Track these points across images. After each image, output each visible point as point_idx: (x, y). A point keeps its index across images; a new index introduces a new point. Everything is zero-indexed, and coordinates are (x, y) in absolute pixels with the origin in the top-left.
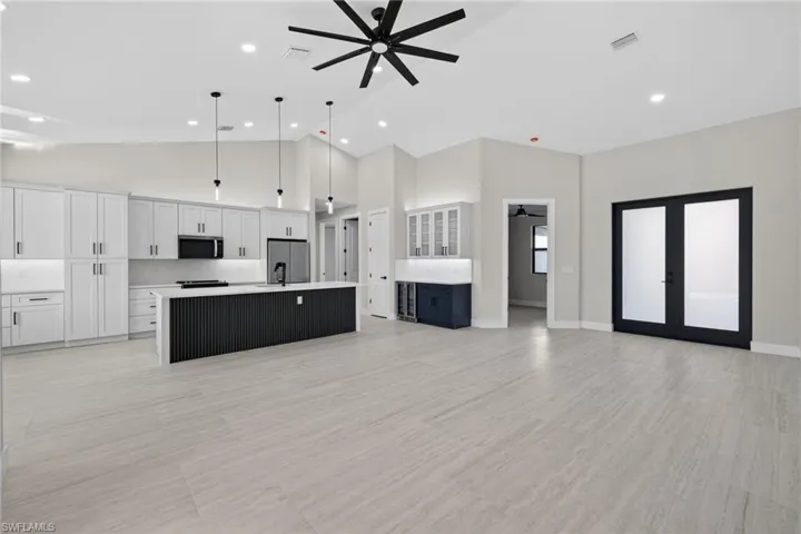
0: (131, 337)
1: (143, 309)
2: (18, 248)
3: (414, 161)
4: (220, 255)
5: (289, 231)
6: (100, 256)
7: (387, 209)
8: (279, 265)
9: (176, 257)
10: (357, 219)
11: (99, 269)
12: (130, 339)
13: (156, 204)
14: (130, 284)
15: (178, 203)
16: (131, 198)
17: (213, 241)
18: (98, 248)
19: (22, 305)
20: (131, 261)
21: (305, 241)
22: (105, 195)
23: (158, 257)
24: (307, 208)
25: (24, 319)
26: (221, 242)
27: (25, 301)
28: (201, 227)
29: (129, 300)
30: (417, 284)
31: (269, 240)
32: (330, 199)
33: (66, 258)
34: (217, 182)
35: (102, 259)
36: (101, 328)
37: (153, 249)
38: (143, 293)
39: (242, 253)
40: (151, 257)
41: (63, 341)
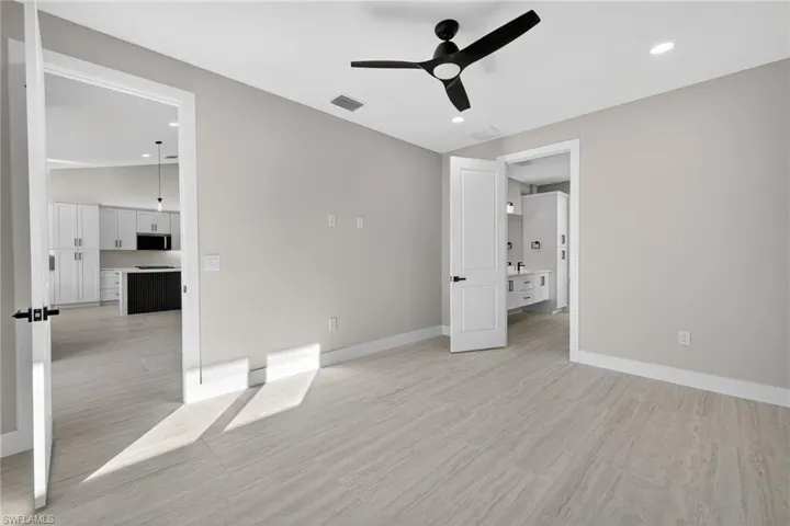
0: (102, 303)
1: (110, 283)
4: (169, 248)
6: (80, 248)
9: (135, 249)
11: (78, 256)
12: (101, 305)
13: (120, 211)
14: (101, 267)
15: (137, 209)
16: (101, 206)
17: (163, 238)
18: (78, 242)
20: (102, 252)
22: (83, 206)
23: (122, 248)
26: (169, 238)
28: (154, 227)
33: (56, 249)
34: (160, 200)
35: (81, 250)
36: (81, 298)
37: (118, 243)
38: (110, 274)
40: (117, 249)
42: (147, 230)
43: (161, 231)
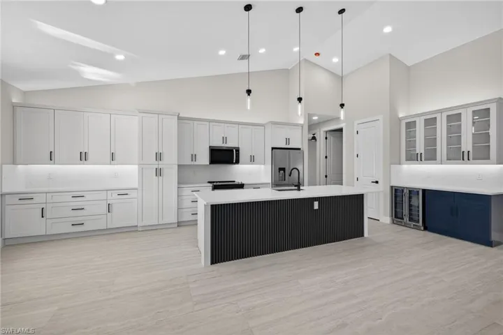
0: (179, 224)
1: (187, 203)
2: (113, 156)
3: (408, 68)
4: (237, 162)
5: (288, 141)
6: (160, 162)
7: (380, 117)
8: (280, 169)
9: (208, 163)
10: (341, 130)
11: (159, 172)
12: (178, 226)
13: (195, 122)
14: (179, 183)
15: (210, 121)
16: (179, 118)
17: (233, 151)
18: (159, 157)
19: (113, 198)
20: (179, 166)
21: (299, 149)
22: (164, 116)
23: (196, 163)
24: (301, 121)
25: (114, 209)
26: (238, 150)
27: (115, 196)
28: (225, 140)
29: (178, 196)
30: (424, 191)
31: (273, 148)
32: (342, 105)
33: (139, 164)
34: (249, 92)
35: (161, 165)
36: (160, 218)
37: (194, 157)
38: (187, 190)
39: (252, 160)
40: (192, 163)
41: (137, 226)
42: (218, 143)
43: (231, 144)
